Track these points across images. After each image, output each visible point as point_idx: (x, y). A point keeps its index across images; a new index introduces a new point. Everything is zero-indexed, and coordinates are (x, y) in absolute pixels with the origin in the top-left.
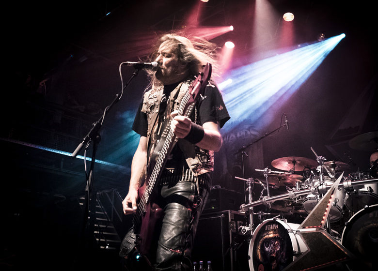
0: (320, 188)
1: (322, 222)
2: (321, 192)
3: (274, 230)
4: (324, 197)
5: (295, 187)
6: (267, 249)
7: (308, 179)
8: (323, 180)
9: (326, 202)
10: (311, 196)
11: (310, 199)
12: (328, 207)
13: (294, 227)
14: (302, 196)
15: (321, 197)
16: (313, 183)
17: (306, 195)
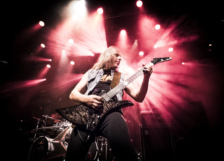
0: (65, 126)
1: (62, 139)
2: (65, 127)
3: (43, 141)
4: (65, 129)
5: (56, 124)
6: (38, 148)
7: (62, 122)
8: (67, 123)
9: (65, 131)
10: (61, 128)
11: (61, 130)
12: (65, 133)
13: (51, 140)
14: (58, 128)
15: (64, 129)
16: (63, 124)
17: (60, 128)
